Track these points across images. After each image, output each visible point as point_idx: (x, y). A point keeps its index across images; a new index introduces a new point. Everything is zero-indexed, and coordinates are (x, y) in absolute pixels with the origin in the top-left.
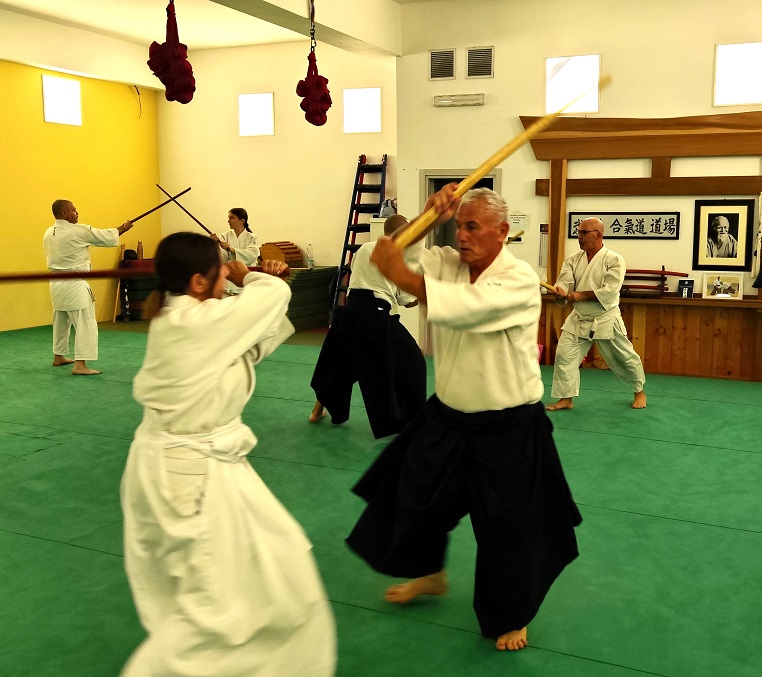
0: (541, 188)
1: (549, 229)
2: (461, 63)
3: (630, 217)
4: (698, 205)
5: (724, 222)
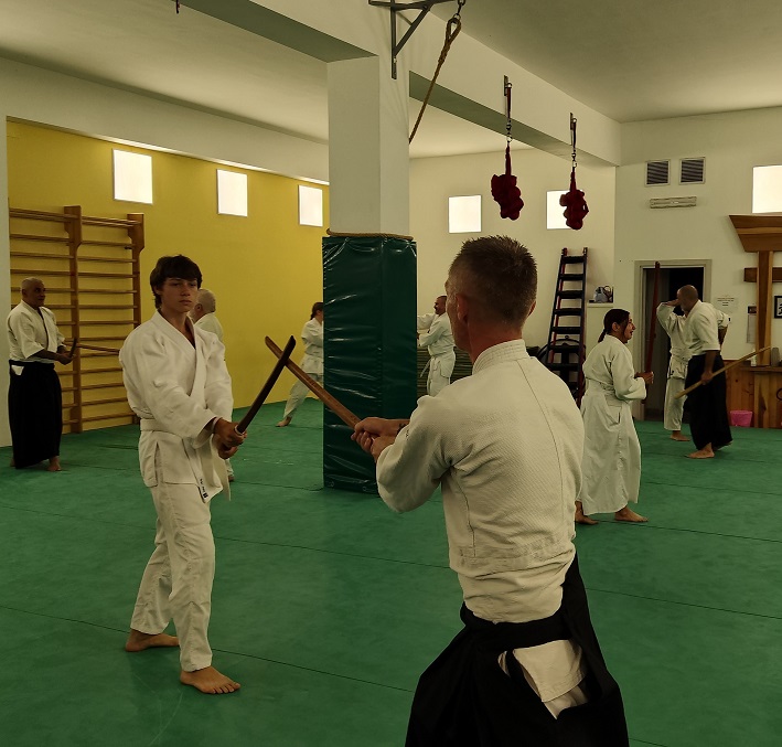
0: (749, 275)
1: (757, 310)
2: (675, 171)
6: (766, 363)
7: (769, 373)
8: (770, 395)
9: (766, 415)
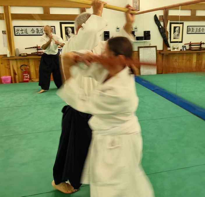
0: (1, 17)
1: (7, 32)
3: (37, 28)
4: (61, 23)
5: (70, 29)
6: (14, 55)
7: (16, 59)
8: (18, 68)
9: (17, 77)
